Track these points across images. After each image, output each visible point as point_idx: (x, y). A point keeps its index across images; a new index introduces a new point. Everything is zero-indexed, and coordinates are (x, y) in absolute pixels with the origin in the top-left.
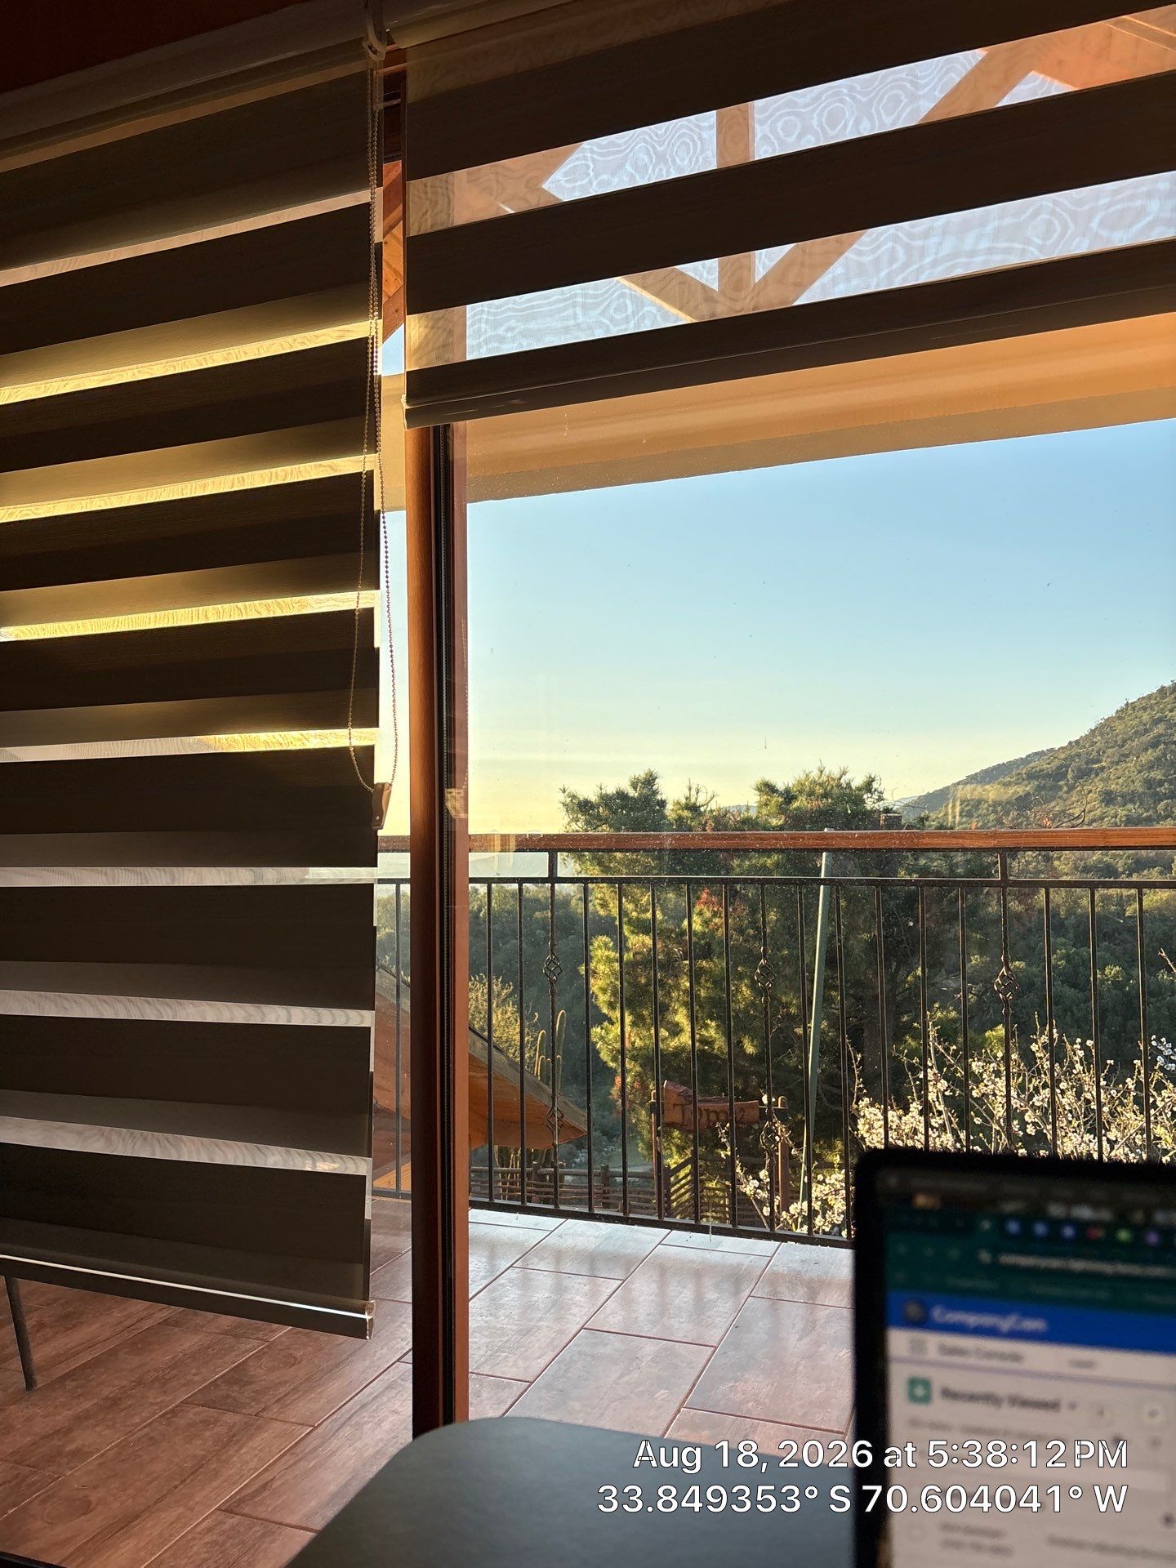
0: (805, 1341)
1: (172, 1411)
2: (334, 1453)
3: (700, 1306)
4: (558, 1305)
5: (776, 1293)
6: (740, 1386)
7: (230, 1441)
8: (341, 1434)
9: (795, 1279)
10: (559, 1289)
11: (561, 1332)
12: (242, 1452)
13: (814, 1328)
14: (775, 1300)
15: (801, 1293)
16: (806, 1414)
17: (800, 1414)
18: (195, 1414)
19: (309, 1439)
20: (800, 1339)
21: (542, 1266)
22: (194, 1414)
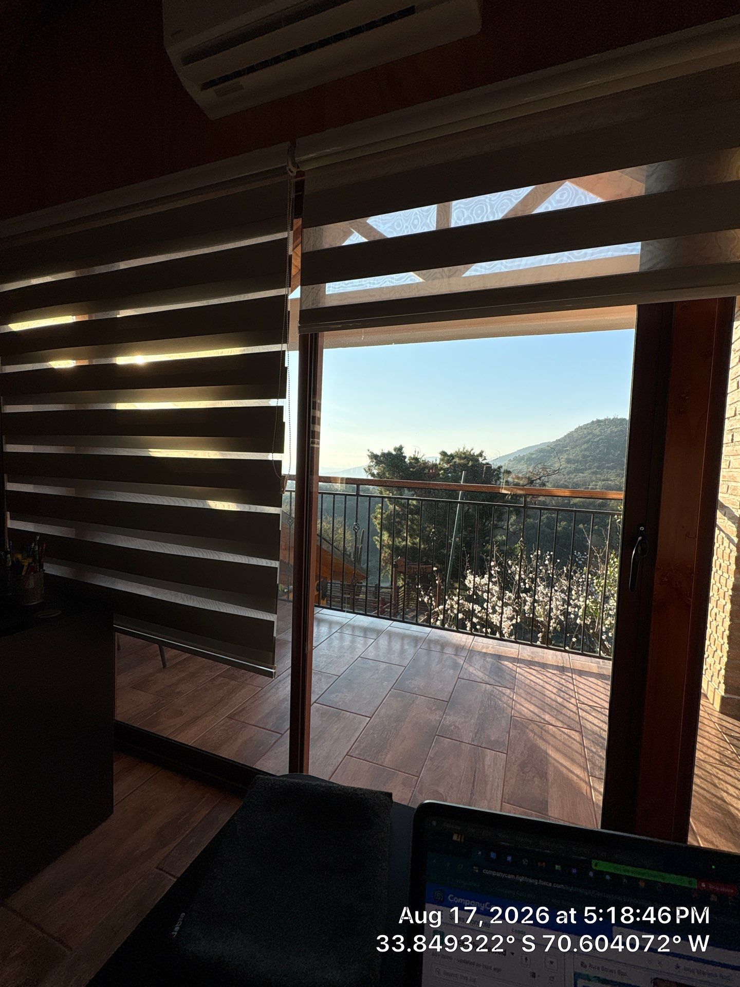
0: (438, 666)
1: (213, 679)
2: (268, 698)
3: (403, 651)
4: (352, 648)
5: (430, 647)
6: (413, 681)
7: (233, 691)
8: (271, 691)
9: (436, 642)
10: (353, 642)
11: (352, 658)
12: (237, 695)
13: (441, 662)
14: (429, 650)
15: (439, 648)
16: (435, 694)
17: (433, 694)
18: (222, 681)
19: (260, 692)
20: (436, 665)
21: (347, 632)
22: (220, 680)
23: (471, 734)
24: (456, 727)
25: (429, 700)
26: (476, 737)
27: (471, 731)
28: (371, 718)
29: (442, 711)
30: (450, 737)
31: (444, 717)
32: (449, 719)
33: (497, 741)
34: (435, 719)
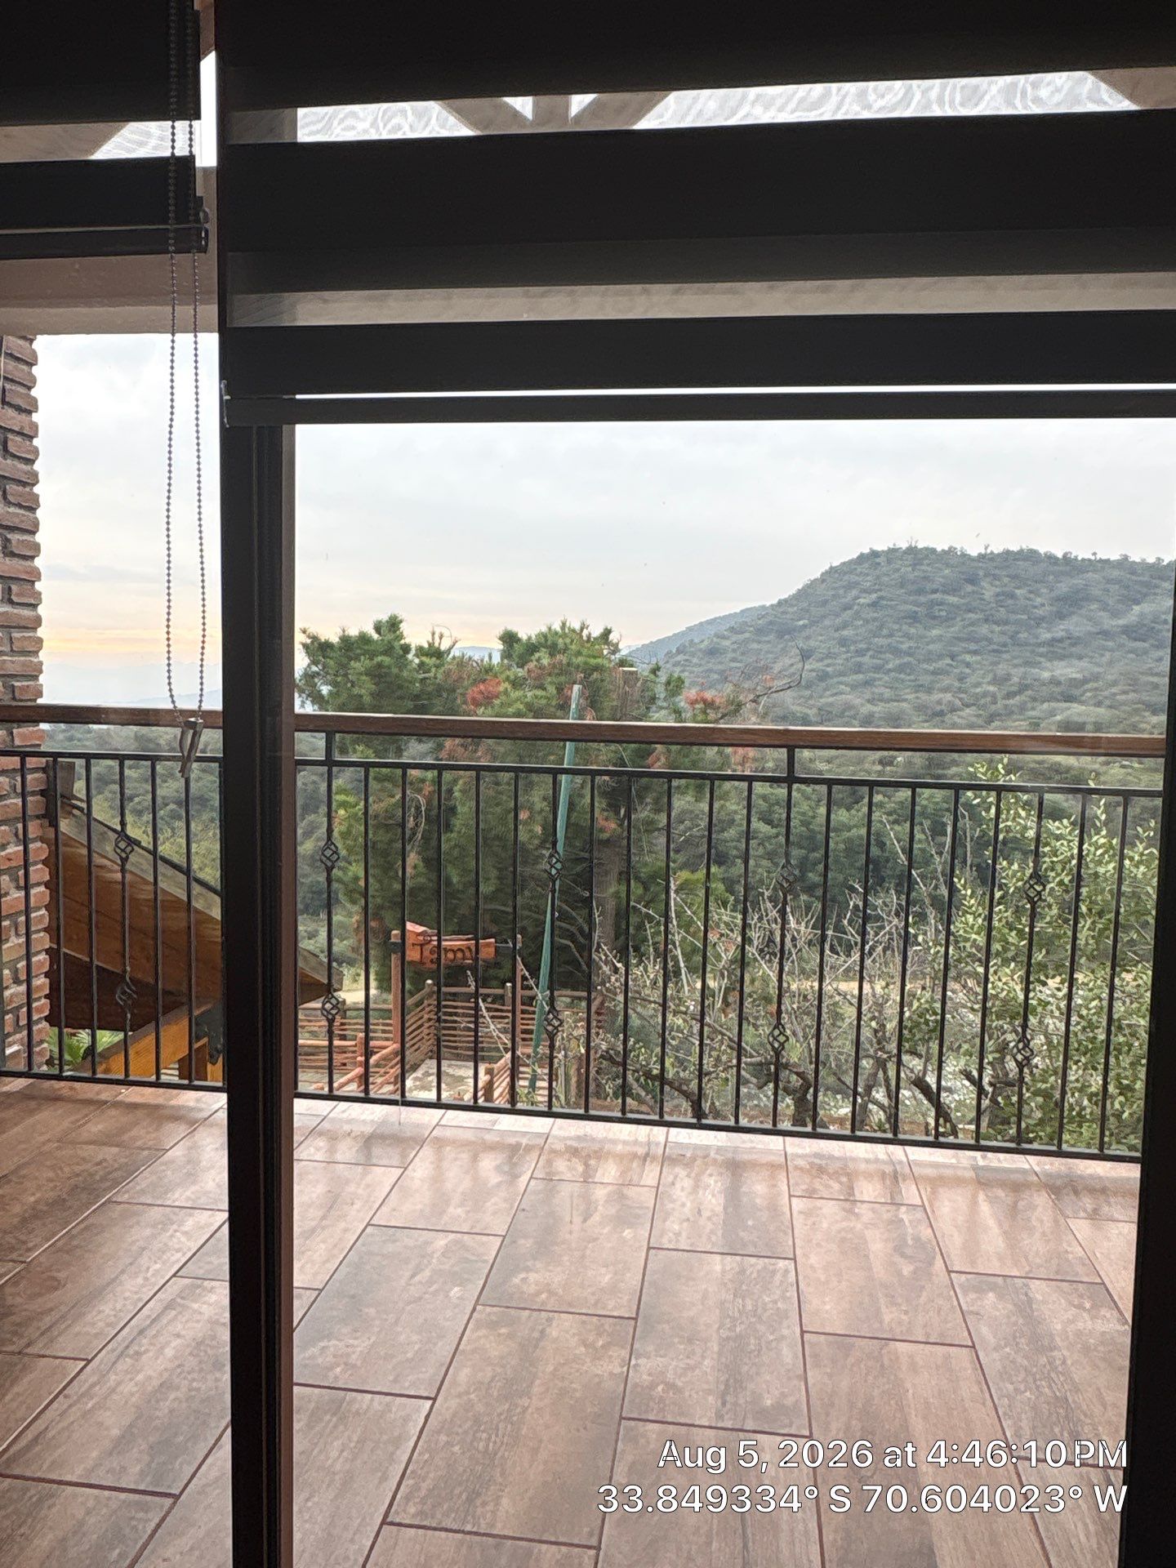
2: (113, 1390)
5: (556, 1172)
6: (532, 1276)
8: (118, 1367)
14: (556, 1179)
15: (581, 1170)
16: (597, 1302)
17: (594, 1302)
19: (82, 1376)
21: (318, 1156)
23: (711, 1399)
24: (671, 1386)
25: (584, 1322)
26: (724, 1404)
27: (709, 1392)
28: (434, 1399)
29: (623, 1347)
30: (659, 1418)
31: (633, 1362)
32: (645, 1367)
33: (779, 1407)
34: (611, 1374)
